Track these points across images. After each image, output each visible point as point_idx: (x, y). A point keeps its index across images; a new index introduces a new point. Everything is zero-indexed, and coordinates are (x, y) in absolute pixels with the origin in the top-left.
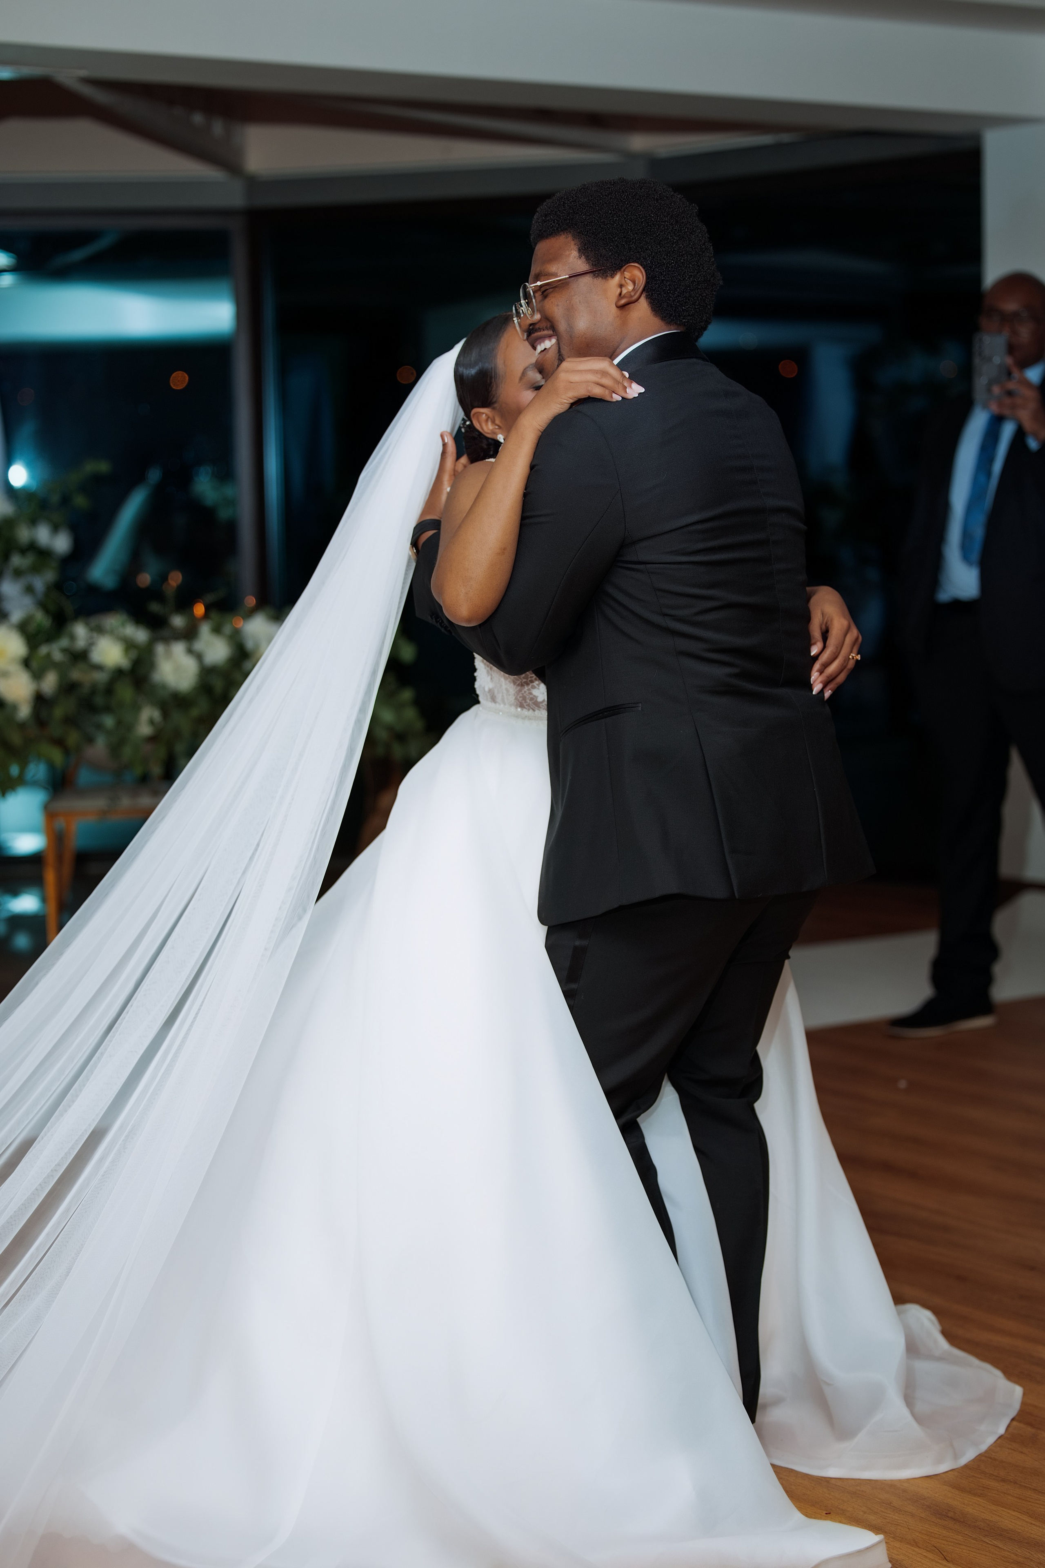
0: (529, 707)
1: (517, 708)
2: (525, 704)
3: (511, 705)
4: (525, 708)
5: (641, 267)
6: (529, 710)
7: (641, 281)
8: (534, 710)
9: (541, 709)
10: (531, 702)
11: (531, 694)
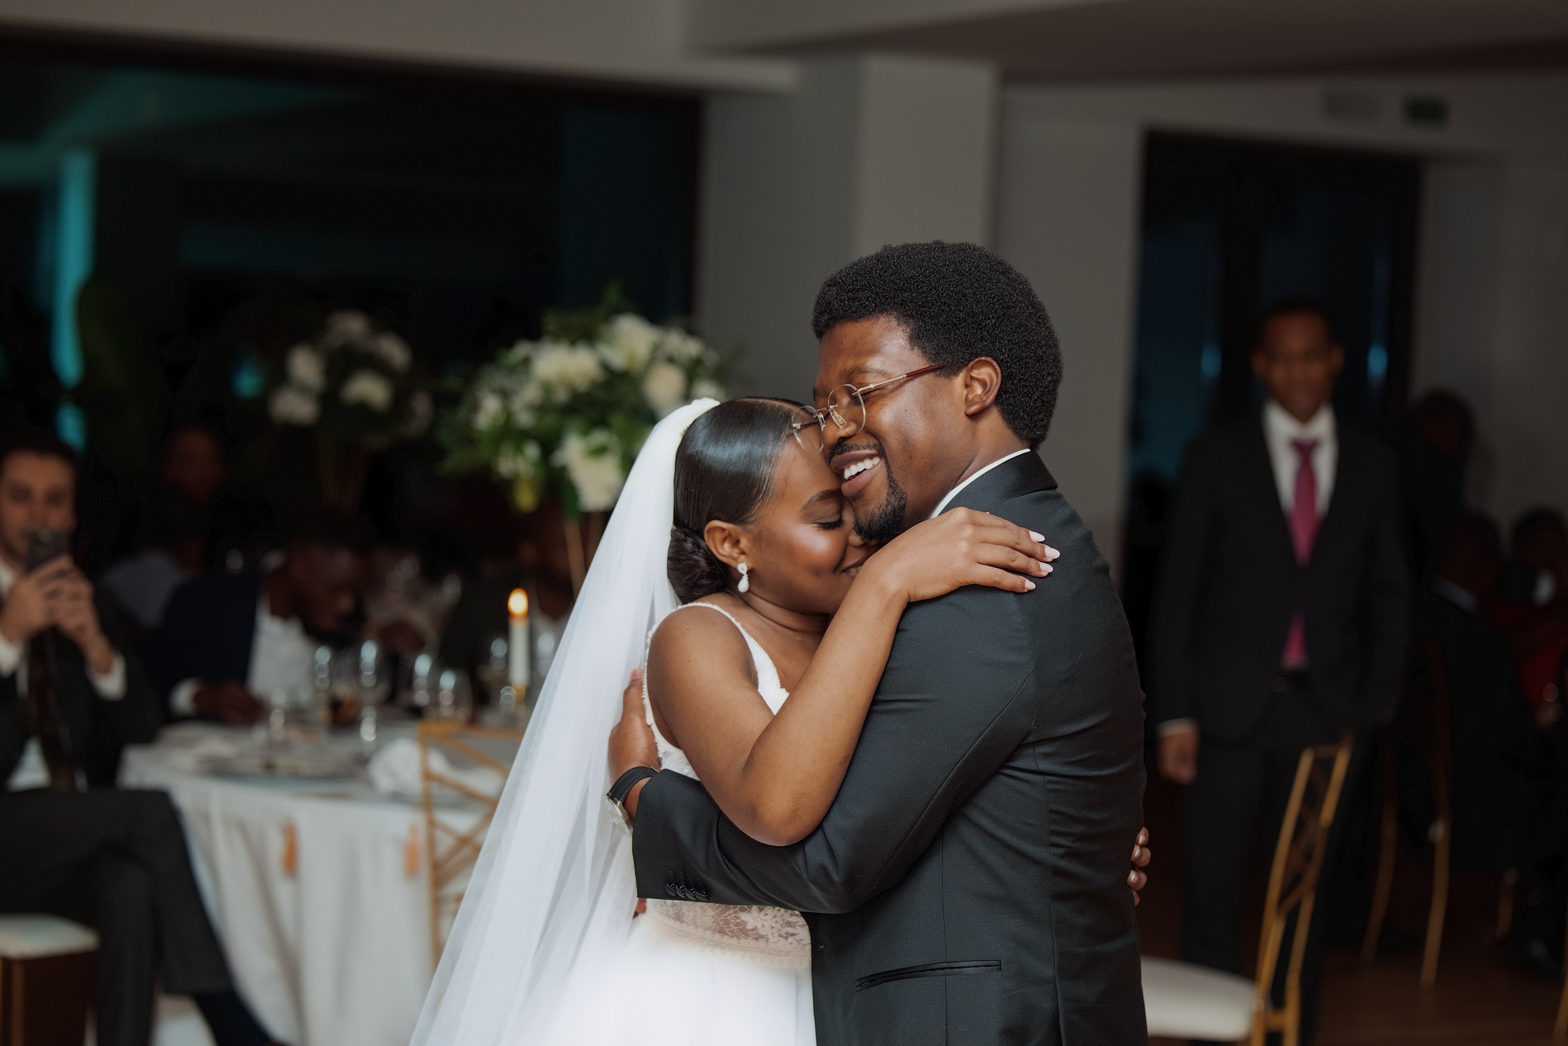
0: (734, 935)
1: (714, 934)
2: (727, 930)
3: (706, 929)
4: (726, 934)
5: (995, 364)
6: (732, 937)
7: (995, 380)
8: (739, 939)
9: (749, 938)
10: (736, 928)
11: (738, 918)
